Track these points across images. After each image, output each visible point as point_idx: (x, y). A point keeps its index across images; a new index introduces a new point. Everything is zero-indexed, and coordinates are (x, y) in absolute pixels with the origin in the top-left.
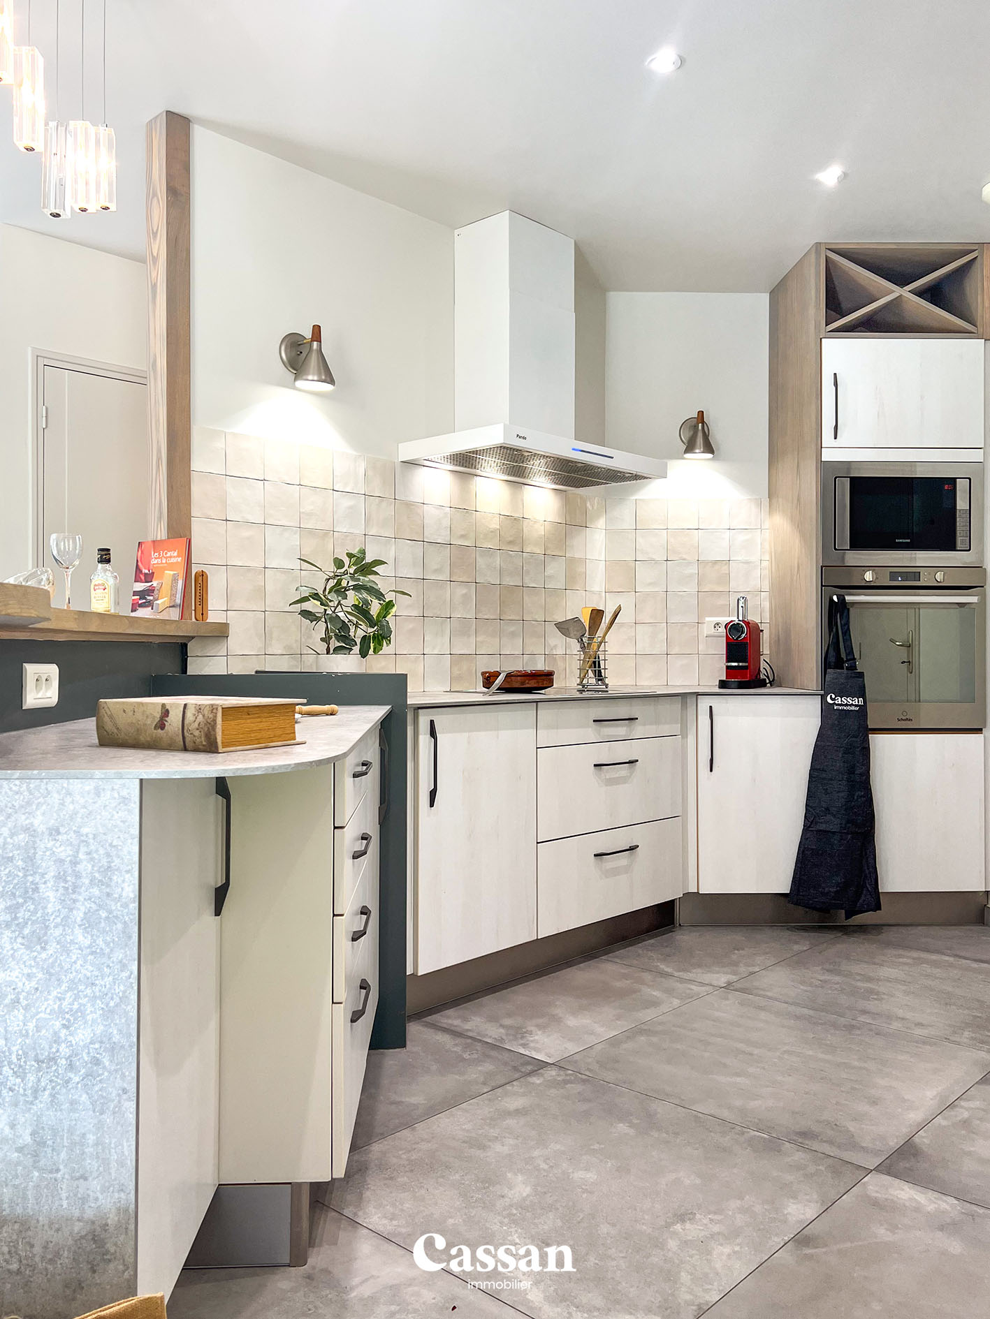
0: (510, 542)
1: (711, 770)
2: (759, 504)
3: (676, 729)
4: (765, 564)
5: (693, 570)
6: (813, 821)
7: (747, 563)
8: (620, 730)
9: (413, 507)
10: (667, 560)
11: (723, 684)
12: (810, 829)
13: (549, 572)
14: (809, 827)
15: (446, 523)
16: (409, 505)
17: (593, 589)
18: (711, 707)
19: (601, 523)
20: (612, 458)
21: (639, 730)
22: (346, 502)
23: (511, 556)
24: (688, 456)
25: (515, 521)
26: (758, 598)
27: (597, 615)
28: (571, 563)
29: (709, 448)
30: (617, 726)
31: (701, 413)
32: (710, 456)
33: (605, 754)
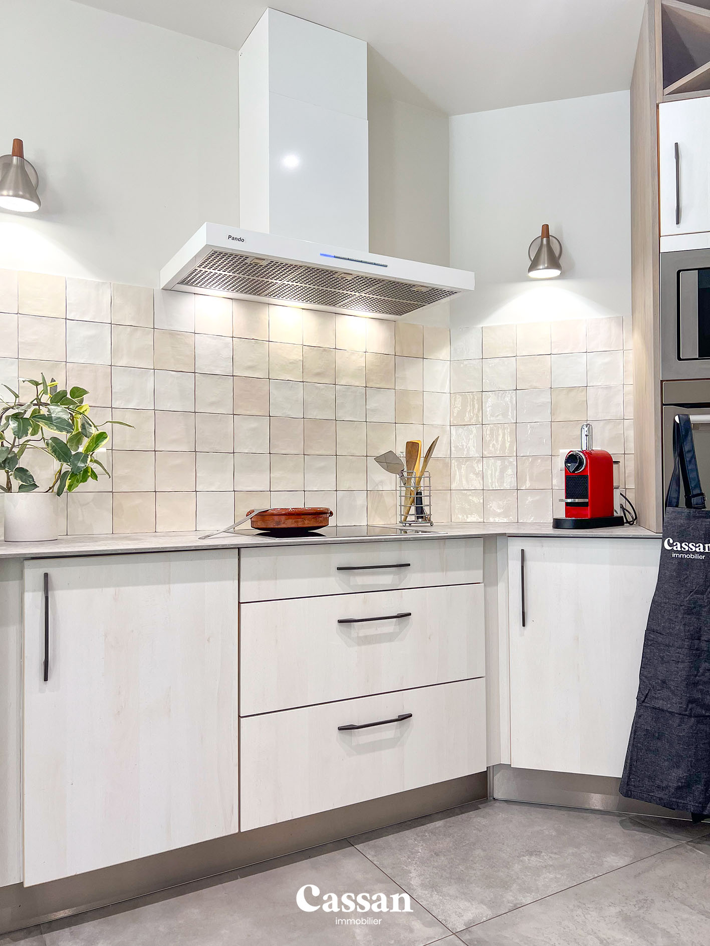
0: (318, 374)
1: (524, 625)
2: (621, 322)
3: (478, 575)
4: (629, 389)
5: (545, 398)
6: (647, 695)
7: (608, 388)
8: (385, 579)
9: (179, 337)
10: (516, 389)
11: (558, 524)
12: (644, 704)
13: (371, 405)
14: (643, 701)
15: (228, 353)
16: (173, 334)
17: (435, 423)
18: (523, 550)
19: (444, 353)
20: (386, 266)
21: (412, 578)
22: (83, 333)
23: (317, 388)
24: (533, 274)
25: (326, 352)
26: (621, 426)
27: (412, 448)
28: (402, 397)
29: (554, 262)
30: (378, 574)
31: (546, 228)
32: (556, 272)
33: (355, 607)
